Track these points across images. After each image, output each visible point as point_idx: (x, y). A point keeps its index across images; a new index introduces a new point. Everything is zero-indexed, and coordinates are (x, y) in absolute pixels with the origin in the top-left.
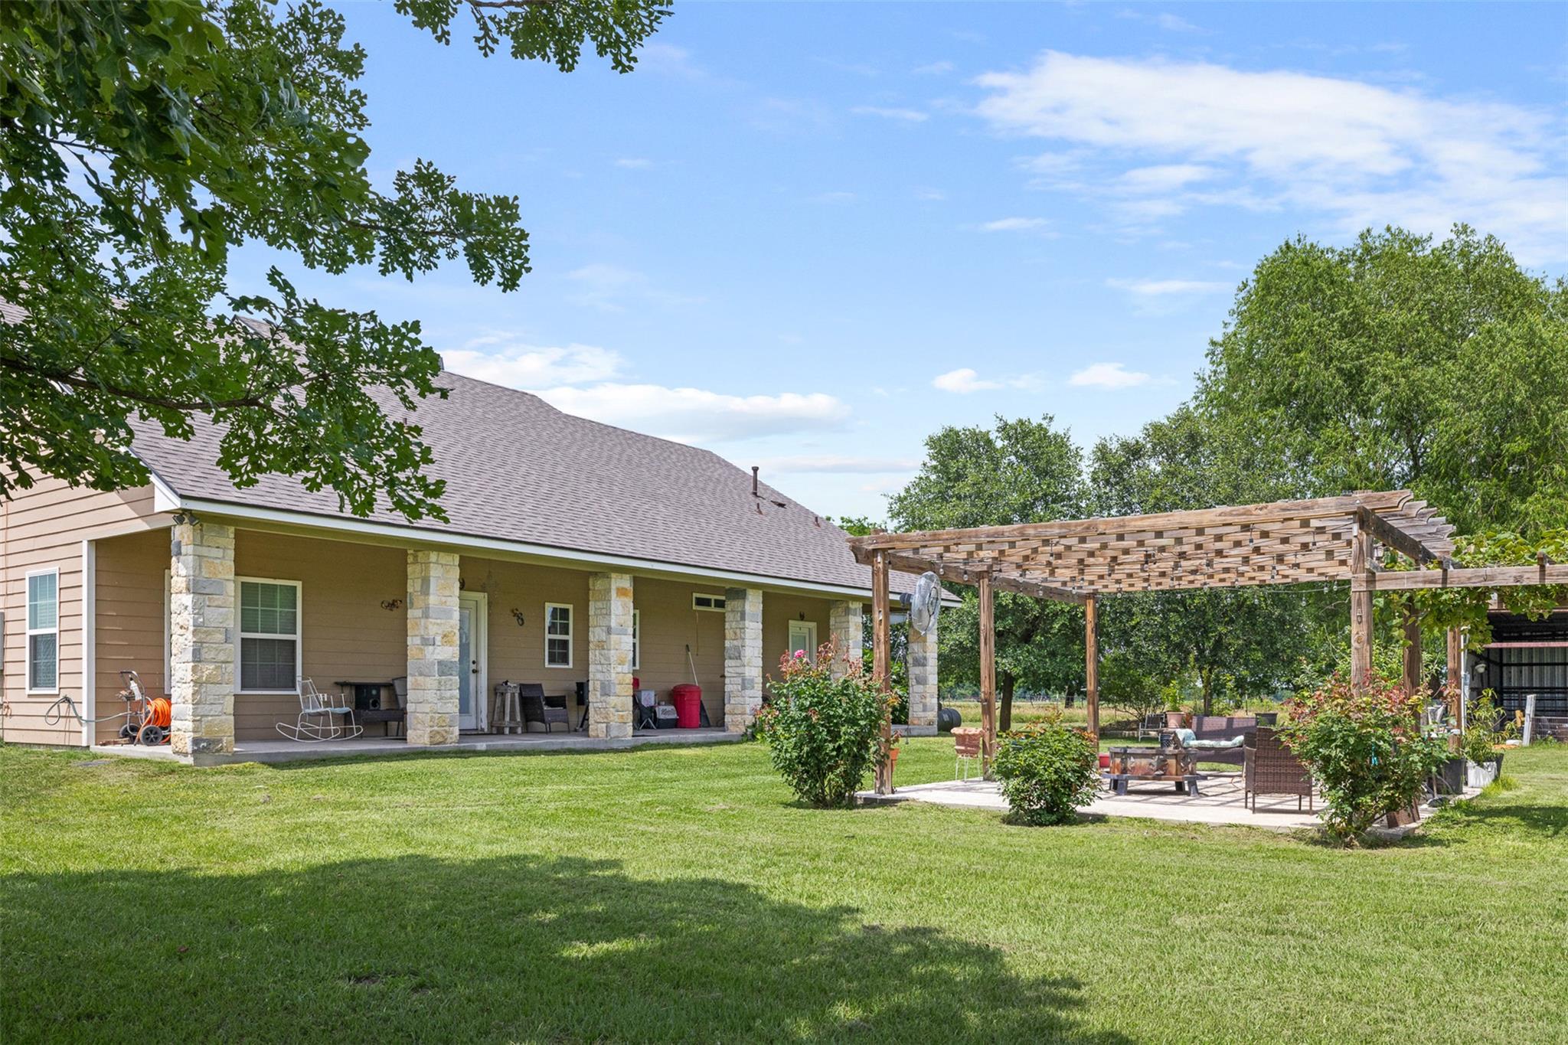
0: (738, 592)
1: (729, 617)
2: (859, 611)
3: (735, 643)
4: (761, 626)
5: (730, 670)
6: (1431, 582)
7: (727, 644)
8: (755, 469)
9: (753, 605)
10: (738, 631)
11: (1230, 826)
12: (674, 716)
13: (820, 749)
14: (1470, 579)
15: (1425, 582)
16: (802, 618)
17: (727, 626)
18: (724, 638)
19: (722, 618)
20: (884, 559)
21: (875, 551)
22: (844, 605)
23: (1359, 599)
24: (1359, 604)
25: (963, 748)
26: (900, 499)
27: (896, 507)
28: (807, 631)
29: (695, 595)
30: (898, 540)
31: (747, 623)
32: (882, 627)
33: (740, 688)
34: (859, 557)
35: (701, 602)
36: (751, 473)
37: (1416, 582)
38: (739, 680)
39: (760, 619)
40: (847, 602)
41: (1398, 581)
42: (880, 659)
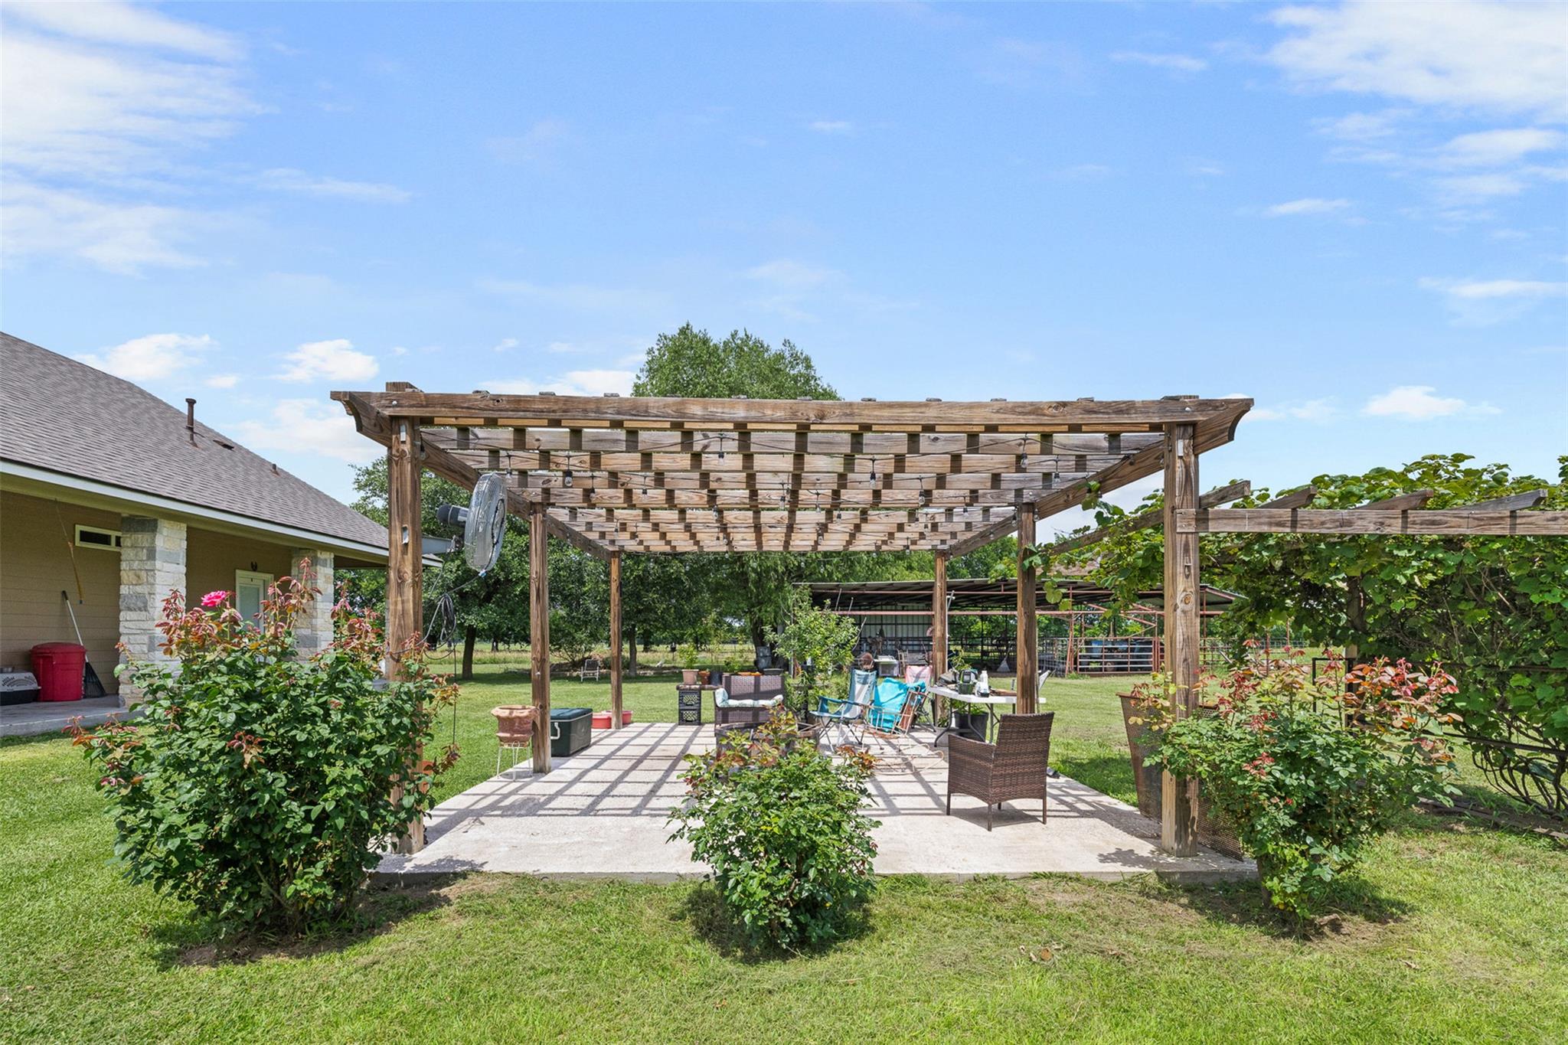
0: (144, 521)
1: (127, 554)
2: (331, 563)
3: (139, 589)
4: (183, 569)
5: (127, 624)
6: (1280, 524)
7: (124, 590)
8: (191, 403)
9: (171, 542)
10: (143, 574)
11: (1037, 876)
12: (34, 686)
13: (267, 819)
14: (1323, 523)
15: (1270, 524)
16: (254, 568)
17: (124, 565)
18: (118, 582)
19: (117, 558)
20: (413, 440)
21: (394, 419)
22: (311, 554)
23: (1187, 545)
24: (1186, 550)
25: (508, 735)
26: (368, 472)
27: (363, 479)
28: (261, 583)
29: (79, 528)
30: (443, 405)
31: (158, 564)
32: (409, 556)
33: (145, 649)
34: (365, 422)
35: (86, 537)
36: (184, 409)
37: (1260, 524)
38: (146, 639)
39: (183, 559)
40: (315, 551)
41: (1238, 522)
42: (404, 612)
